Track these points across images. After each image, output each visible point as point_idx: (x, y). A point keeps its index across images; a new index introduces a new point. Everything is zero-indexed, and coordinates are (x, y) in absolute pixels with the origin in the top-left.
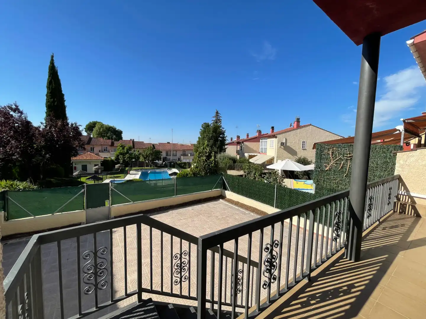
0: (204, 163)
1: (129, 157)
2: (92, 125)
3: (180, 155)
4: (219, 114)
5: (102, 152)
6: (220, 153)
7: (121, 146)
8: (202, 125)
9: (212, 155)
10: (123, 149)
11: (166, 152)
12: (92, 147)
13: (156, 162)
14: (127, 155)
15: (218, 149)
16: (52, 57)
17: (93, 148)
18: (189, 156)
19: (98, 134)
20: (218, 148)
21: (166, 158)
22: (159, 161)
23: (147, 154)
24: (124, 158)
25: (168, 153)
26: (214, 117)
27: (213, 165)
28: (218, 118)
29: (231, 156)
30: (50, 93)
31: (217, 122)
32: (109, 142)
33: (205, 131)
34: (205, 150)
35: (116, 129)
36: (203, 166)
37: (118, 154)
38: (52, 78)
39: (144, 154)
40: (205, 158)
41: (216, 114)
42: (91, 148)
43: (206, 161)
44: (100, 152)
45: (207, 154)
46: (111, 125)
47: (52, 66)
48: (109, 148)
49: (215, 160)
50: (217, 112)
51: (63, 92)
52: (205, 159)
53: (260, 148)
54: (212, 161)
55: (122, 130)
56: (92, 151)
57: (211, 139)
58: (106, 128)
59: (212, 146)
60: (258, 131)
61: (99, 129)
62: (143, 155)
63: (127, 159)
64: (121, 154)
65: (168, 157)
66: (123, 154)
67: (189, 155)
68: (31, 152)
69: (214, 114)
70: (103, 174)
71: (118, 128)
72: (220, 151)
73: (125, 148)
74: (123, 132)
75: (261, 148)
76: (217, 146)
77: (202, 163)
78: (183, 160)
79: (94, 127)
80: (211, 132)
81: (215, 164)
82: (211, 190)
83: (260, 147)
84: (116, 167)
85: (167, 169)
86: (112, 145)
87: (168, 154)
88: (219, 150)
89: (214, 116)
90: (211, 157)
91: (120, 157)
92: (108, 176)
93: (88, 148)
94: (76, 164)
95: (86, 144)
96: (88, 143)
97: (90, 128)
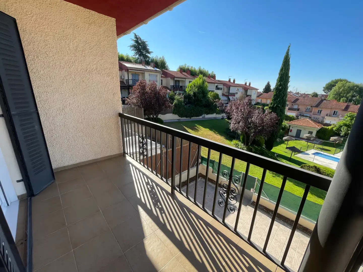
2: (332, 83)
5: (330, 116)
17: (321, 111)
19: (336, 95)
32: (344, 105)
42: (319, 110)
44: (327, 115)
48: (339, 112)
56: (319, 114)
61: (339, 89)
64: (345, 125)
66: (348, 126)
68: (246, 130)
70: (315, 142)
79: (334, 86)
84: (331, 140)
86: (346, 109)
91: (343, 129)
93: (316, 110)
94: (292, 128)
95: (314, 107)
96: (317, 106)
97: (329, 87)
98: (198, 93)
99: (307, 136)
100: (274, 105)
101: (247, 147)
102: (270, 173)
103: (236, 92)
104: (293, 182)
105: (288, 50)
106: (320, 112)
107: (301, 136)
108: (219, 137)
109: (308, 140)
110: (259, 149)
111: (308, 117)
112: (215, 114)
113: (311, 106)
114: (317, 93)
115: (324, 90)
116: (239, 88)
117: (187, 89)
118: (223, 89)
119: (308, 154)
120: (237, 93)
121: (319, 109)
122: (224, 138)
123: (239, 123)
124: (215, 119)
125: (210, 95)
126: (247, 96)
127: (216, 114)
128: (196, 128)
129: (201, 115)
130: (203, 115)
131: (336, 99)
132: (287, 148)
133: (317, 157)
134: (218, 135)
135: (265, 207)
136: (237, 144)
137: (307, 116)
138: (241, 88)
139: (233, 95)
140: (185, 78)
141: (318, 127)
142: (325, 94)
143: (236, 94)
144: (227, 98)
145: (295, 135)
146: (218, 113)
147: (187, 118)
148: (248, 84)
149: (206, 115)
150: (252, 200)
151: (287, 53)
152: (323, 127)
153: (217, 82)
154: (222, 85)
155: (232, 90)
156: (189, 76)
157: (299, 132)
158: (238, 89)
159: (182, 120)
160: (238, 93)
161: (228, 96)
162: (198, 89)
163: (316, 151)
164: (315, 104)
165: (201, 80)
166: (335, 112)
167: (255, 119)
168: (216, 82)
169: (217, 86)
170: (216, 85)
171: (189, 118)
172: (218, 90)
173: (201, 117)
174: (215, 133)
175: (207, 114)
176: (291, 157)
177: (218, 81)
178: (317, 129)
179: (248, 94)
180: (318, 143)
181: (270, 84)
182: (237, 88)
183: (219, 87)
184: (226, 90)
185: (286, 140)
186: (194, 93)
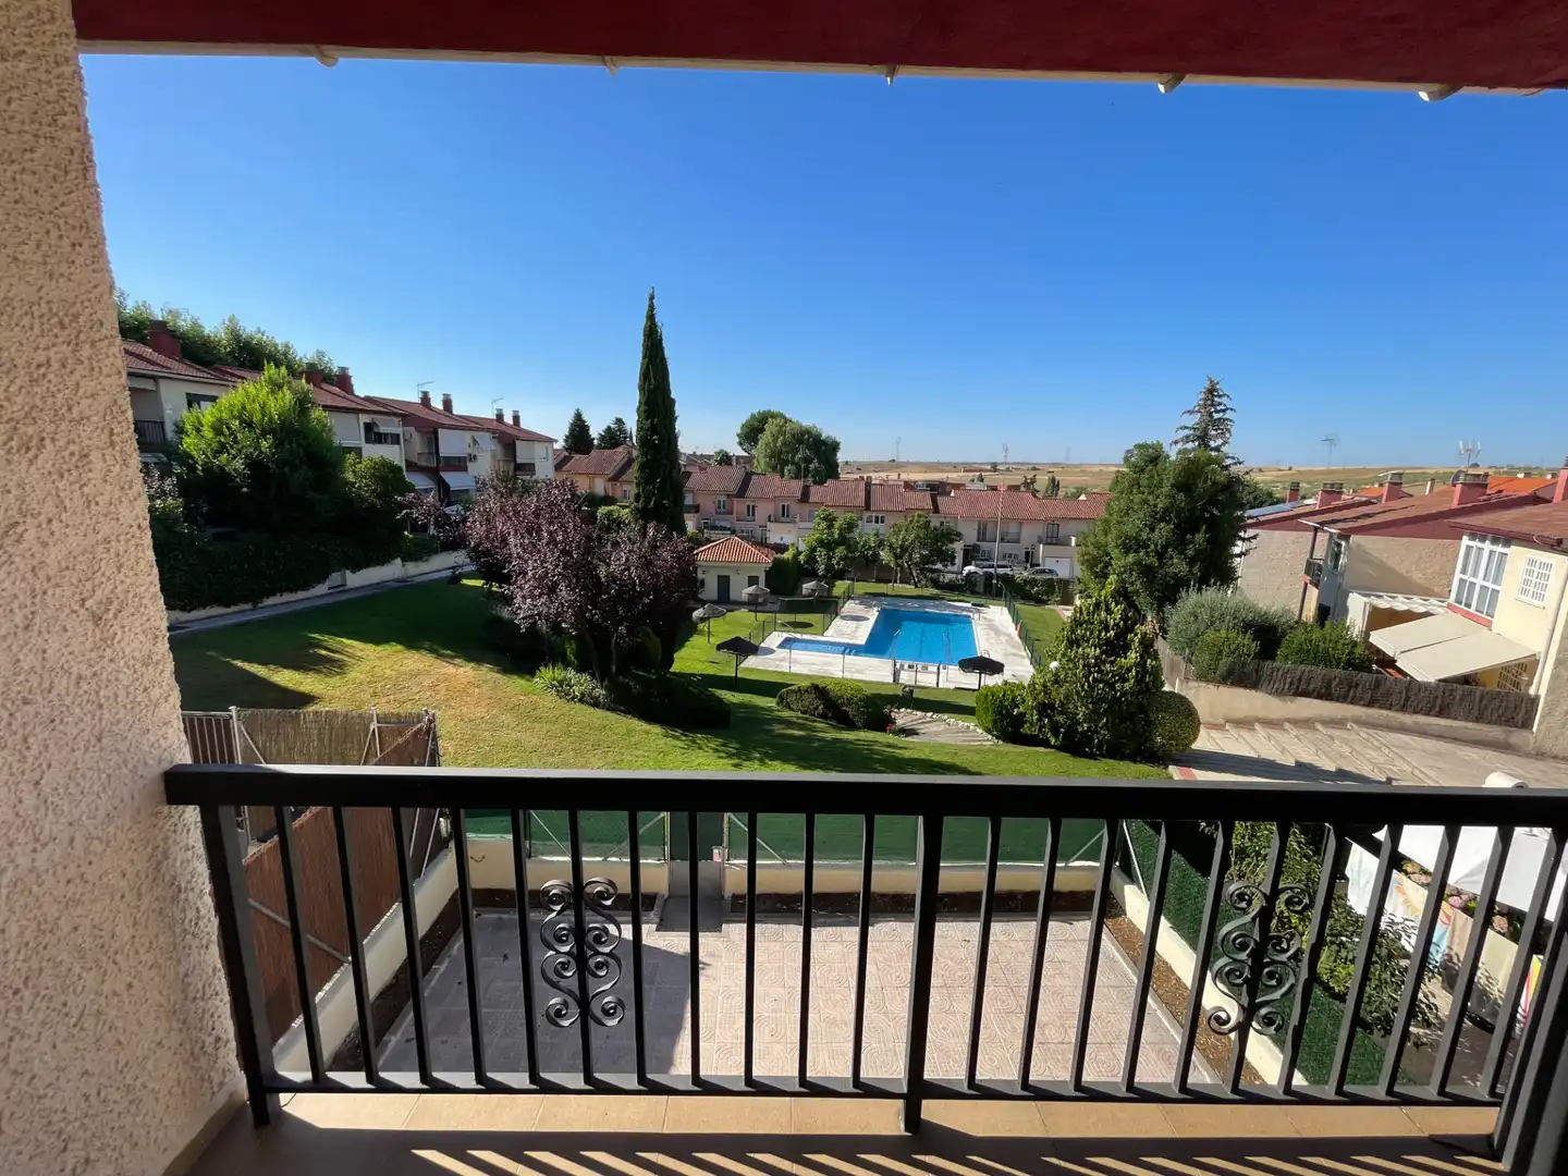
0: (1090, 673)
1: (846, 556)
2: (756, 424)
3: (1036, 540)
4: (1220, 396)
5: (776, 521)
6: (1200, 589)
7: (824, 519)
8: (1128, 452)
9: (1132, 641)
10: (830, 526)
11: (979, 529)
12: (751, 504)
13: (936, 567)
14: (840, 551)
15: (1191, 567)
16: (652, 298)
17: (753, 506)
18: (1073, 544)
19: (771, 456)
20: (1191, 562)
21: (975, 548)
22: (946, 566)
23: (904, 540)
24: (830, 558)
25: (985, 528)
26: (1190, 412)
27: (1127, 686)
28: (1216, 416)
29: (1261, 605)
30: (645, 404)
31: (1206, 434)
32: (796, 486)
33: (1138, 479)
34: (1103, 614)
35: (821, 435)
36: (1083, 686)
37: (814, 544)
38: (650, 362)
39: (894, 540)
40: (1093, 652)
41: (1202, 396)
42: (749, 506)
43: (1099, 662)
44: (769, 520)
45: (1107, 631)
46: (806, 423)
47: (650, 327)
48: (795, 508)
49: (1141, 664)
50: (1212, 392)
51: (672, 396)
52: (1096, 658)
53: (1455, 583)
54: (1129, 670)
55: (838, 440)
56: (750, 518)
57: (1162, 519)
58: (793, 435)
59: (1165, 548)
60: (1462, 477)
61: (774, 441)
62: (891, 547)
63: (838, 564)
64: (821, 543)
65: (984, 545)
66: (829, 545)
67: (1073, 539)
68: (593, 615)
69: (1196, 398)
70: (771, 606)
71: (827, 431)
72: (1203, 582)
73: (837, 525)
74: (841, 446)
75: (1462, 581)
76: (1190, 553)
77: (1080, 672)
78: (1044, 561)
79: (762, 430)
80: (1166, 489)
81: (1139, 681)
82: (1063, 865)
83: (1458, 575)
84: (804, 592)
85: (969, 605)
86: (805, 497)
87: (984, 533)
88: (1196, 570)
89: (1191, 408)
90: (1126, 648)
91: (820, 556)
92: (783, 618)
93: (740, 506)
94: (704, 572)
95: (735, 496)
96: (742, 492)
97: (751, 433)
98: (281, 464)
99: (750, 595)
100: (647, 503)
101: (606, 683)
102: (720, 757)
103: (470, 451)
104: (793, 760)
105: (652, 307)
106: (751, 510)
107: (733, 596)
108: (467, 669)
109: (753, 604)
110: (654, 677)
111: (729, 529)
112: (398, 561)
113: (728, 495)
114: (728, 451)
115: (740, 444)
116: (476, 434)
117: (187, 440)
118: (405, 440)
119: (771, 651)
120: (473, 458)
121: (748, 503)
122: (492, 670)
123: (553, 589)
124: (404, 587)
125: (353, 474)
126: (519, 467)
127: (404, 560)
128: (324, 652)
129: (322, 578)
130: (335, 578)
131: (774, 469)
132: (719, 647)
133: (797, 654)
134: (458, 661)
135: (776, 894)
136: (561, 683)
137: (725, 529)
138: (488, 435)
139: (459, 464)
140: (154, 378)
141: (767, 560)
142: (746, 454)
143: (470, 460)
144: (431, 482)
145: (714, 596)
146: (412, 555)
147: (234, 608)
148: (508, 420)
149: (348, 573)
150: (728, 892)
151: (651, 317)
152: (776, 556)
153: (367, 404)
154: (396, 420)
155: (451, 444)
156: (178, 367)
157: (724, 582)
158: (475, 442)
159: (196, 627)
160: (479, 458)
161: (433, 473)
162: (278, 444)
163: (785, 635)
164: (733, 487)
165: (287, 397)
166: (784, 506)
167: (620, 565)
168: (361, 407)
169: (369, 427)
170: (364, 419)
171: (248, 606)
172: (380, 442)
173: (321, 589)
174: (441, 655)
175: (356, 568)
176: (739, 675)
177: (368, 399)
178: (764, 566)
179: (519, 461)
180: (776, 607)
181: (585, 417)
182: (468, 436)
183: (383, 429)
184: (418, 444)
185: (703, 620)
186: (254, 464)
